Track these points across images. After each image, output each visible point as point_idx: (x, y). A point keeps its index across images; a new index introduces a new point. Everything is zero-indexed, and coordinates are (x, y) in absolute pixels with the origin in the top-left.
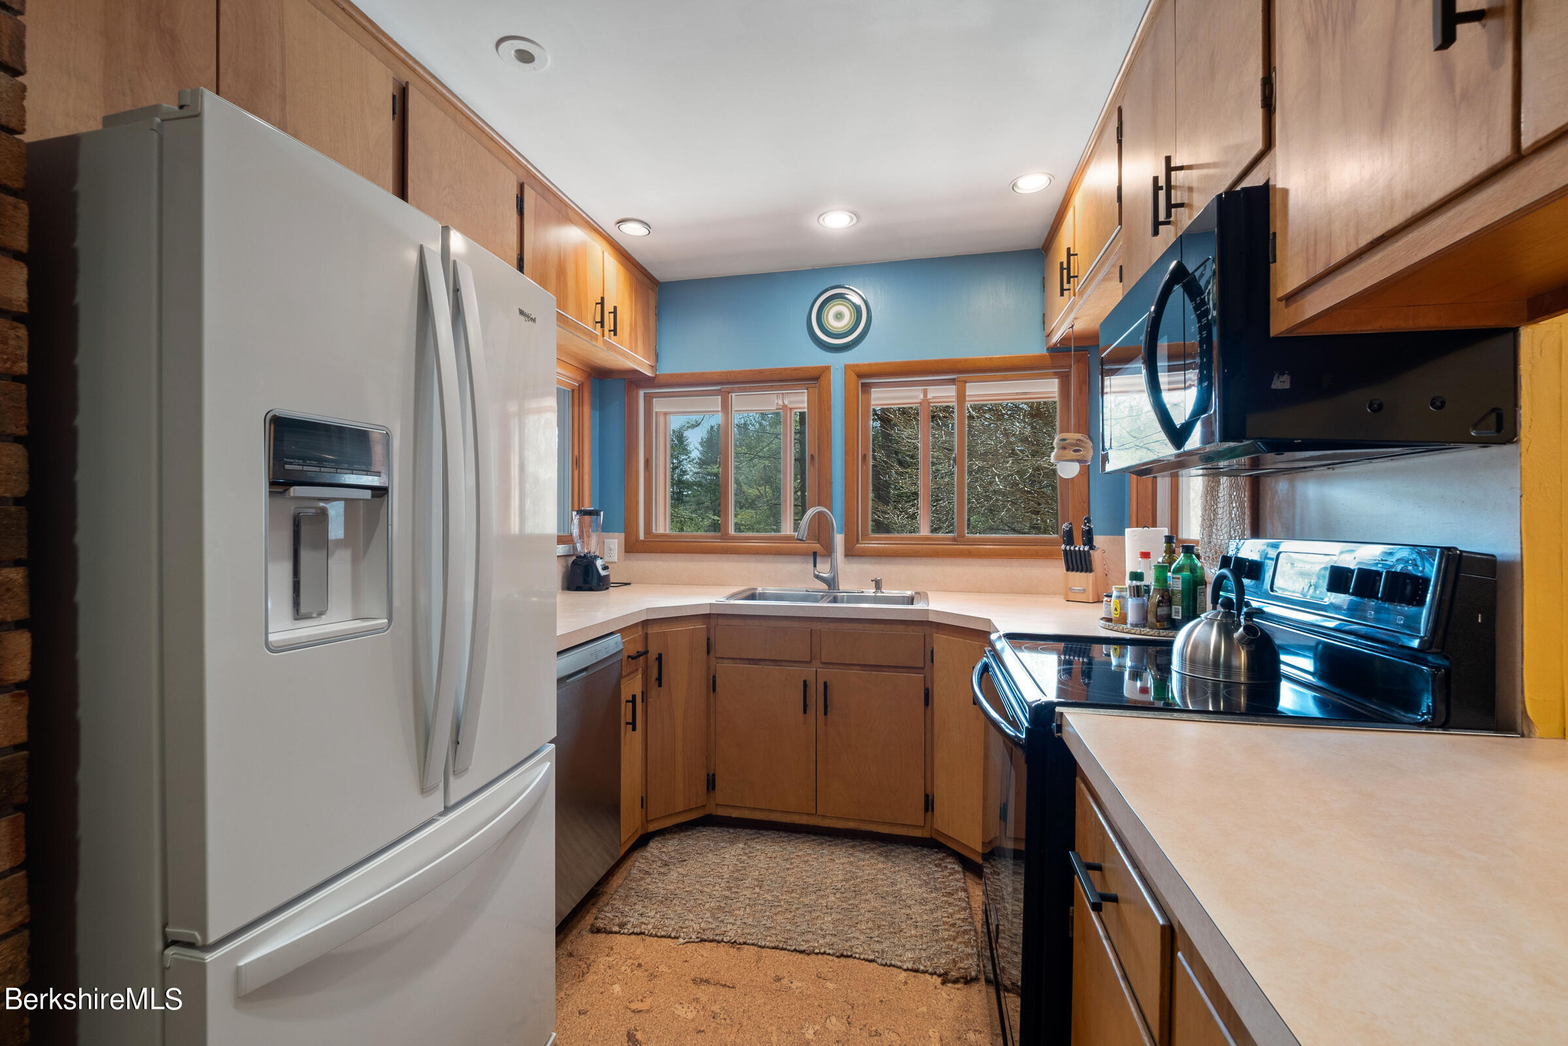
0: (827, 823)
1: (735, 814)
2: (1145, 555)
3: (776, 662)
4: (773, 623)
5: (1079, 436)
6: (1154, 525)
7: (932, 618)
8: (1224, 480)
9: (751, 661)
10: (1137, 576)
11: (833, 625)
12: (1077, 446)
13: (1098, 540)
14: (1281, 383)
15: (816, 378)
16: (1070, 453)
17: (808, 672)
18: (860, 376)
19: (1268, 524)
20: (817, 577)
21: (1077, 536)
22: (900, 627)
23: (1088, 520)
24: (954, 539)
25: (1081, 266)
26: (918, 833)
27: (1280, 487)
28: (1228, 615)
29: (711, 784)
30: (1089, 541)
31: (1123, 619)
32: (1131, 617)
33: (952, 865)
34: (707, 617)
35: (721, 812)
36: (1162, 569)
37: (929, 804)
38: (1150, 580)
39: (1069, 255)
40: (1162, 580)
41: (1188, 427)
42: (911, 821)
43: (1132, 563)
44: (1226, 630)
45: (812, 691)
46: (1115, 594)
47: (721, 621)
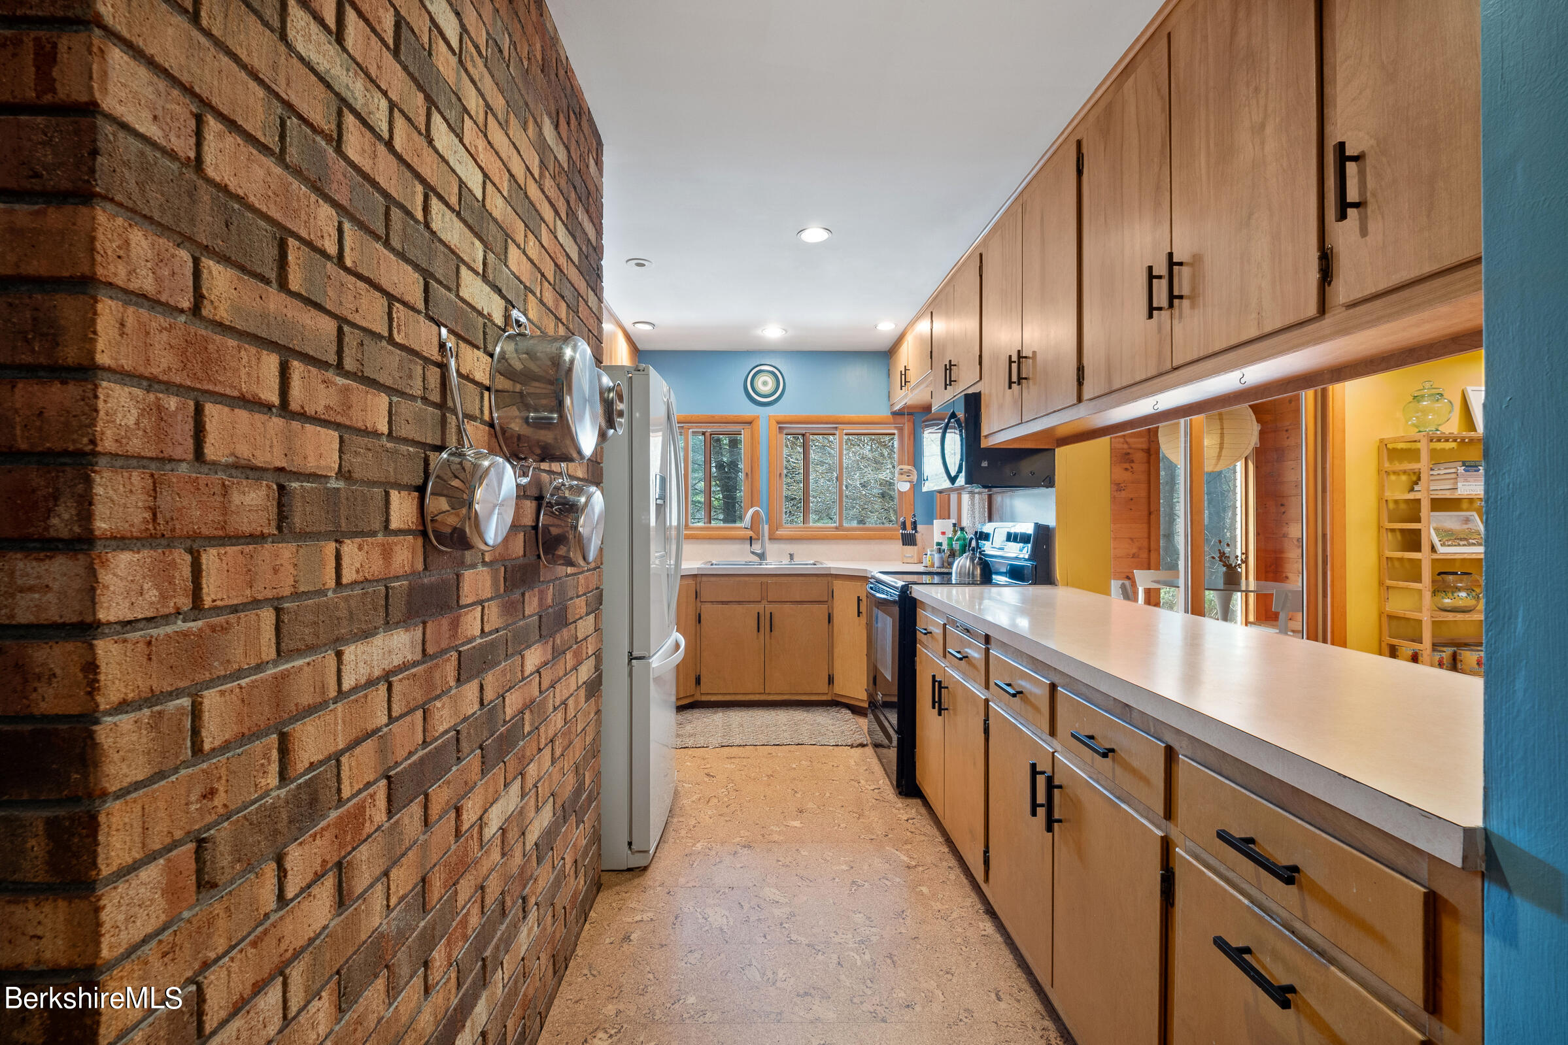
0: (771, 698)
1: (713, 698)
2: (943, 533)
3: (739, 602)
4: (738, 579)
5: (910, 467)
6: (949, 518)
7: (833, 572)
8: (976, 495)
9: (723, 603)
10: (939, 544)
11: (774, 579)
12: (908, 473)
13: (919, 527)
14: (985, 464)
15: (750, 423)
16: (905, 477)
17: (759, 608)
18: (778, 423)
19: (995, 516)
20: (753, 553)
21: (909, 525)
22: (815, 579)
23: (914, 515)
24: (836, 528)
25: (912, 376)
26: (824, 698)
27: (998, 499)
28: (973, 554)
29: (698, 681)
30: (915, 528)
31: (933, 565)
32: (937, 564)
33: (847, 714)
34: (695, 576)
35: (704, 698)
36: (951, 539)
37: (831, 680)
38: (945, 546)
39: (905, 370)
40: (950, 545)
41: (956, 477)
42: (820, 689)
43: (937, 537)
44: (972, 560)
45: (762, 619)
46: (929, 553)
47: (704, 579)
